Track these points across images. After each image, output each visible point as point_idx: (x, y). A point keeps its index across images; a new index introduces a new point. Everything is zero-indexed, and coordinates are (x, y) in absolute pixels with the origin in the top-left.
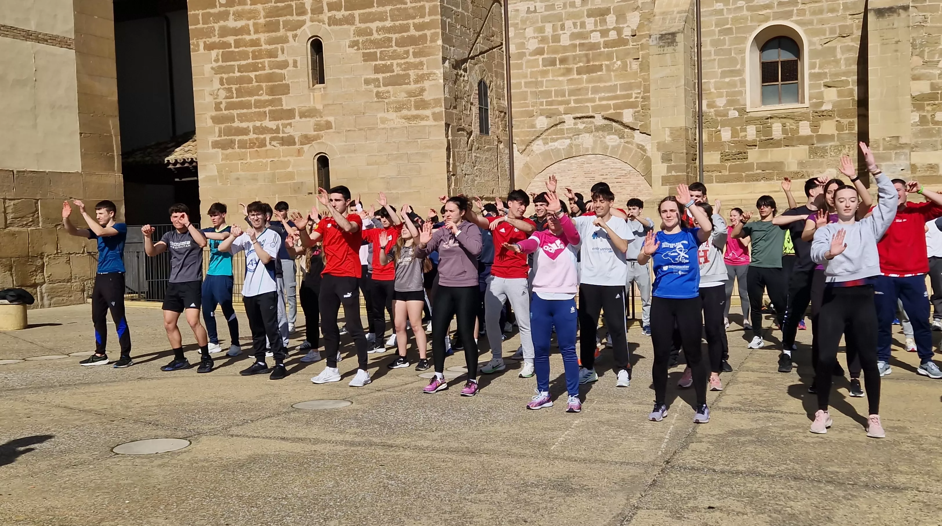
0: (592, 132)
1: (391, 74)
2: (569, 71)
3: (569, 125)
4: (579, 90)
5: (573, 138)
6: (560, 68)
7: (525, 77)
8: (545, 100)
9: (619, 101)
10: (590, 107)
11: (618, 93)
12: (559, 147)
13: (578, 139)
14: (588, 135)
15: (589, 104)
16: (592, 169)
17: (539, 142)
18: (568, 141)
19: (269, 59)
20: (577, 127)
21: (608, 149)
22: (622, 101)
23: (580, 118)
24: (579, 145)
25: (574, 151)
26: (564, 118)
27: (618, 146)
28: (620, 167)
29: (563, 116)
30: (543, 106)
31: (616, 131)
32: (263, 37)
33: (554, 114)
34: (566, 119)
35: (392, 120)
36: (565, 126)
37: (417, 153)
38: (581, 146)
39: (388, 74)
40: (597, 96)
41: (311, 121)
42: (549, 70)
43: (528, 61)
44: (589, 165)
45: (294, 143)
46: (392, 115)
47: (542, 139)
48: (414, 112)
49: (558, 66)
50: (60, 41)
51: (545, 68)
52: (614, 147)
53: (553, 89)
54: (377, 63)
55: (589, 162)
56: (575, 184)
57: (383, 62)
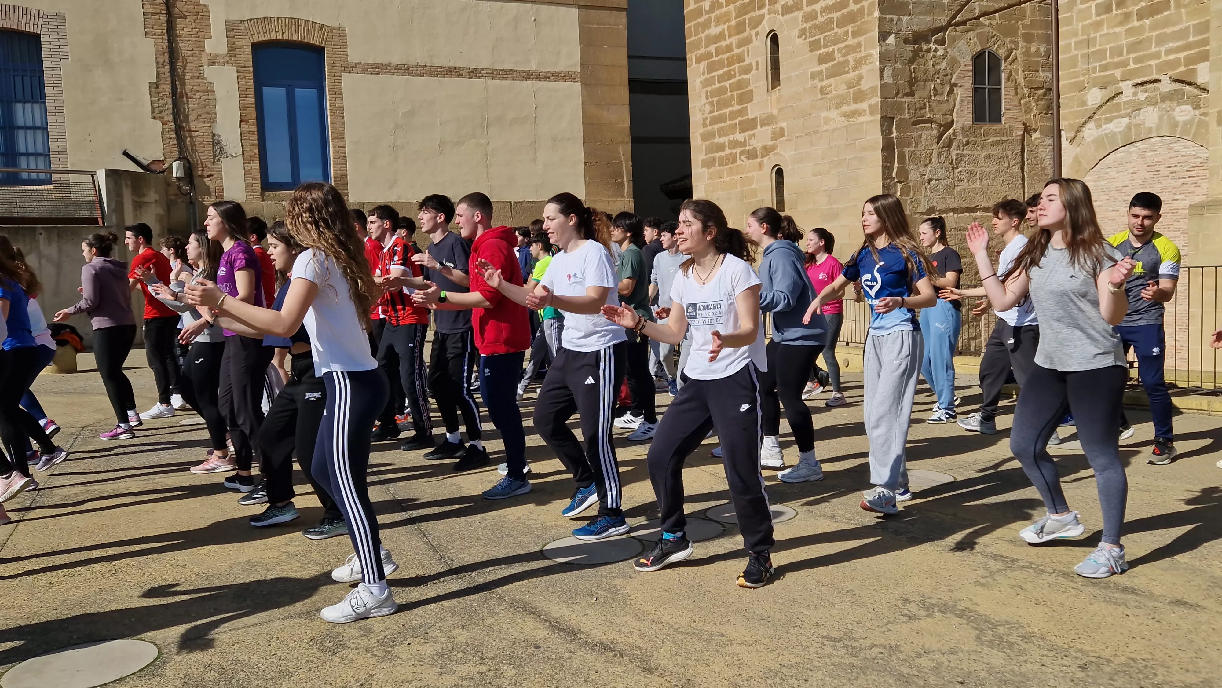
0: (1157, 103)
1: (833, 63)
2: (1127, 17)
3: (1127, 97)
4: (1140, 42)
5: (1133, 116)
6: (1117, 15)
7: (1076, 35)
8: (1098, 64)
9: (1192, 52)
10: (1154, 67)
11: (1191, 39)
12: (1115, 130)
13: (1139, 115)
14: (1152, 108)
15: (1153, 63)
16: (1156, 159)
17: (1091, 125)
18: (1126, 120)
19: (738, 65)
20: (1137, 98)
21: (1177, 126)
22: (1197, 50)
23: (1142, 84)
24: (1141, 125)
25: (1133, 133)
26: (1120, 88)
27: (1189, 123)
28: (1193, 153)
29: (1121, 84)
30: (1095, 73)
31: (1188, 98)
32: (734, 40)
33: (1109, 83)
34: (1123, 87)
35: (834, 119)
36: (1122, 99)
37: (855, 158)
38: (1142, 126)
39: (830, 64)
40: (1163, 49)
41: (768, 129)
42: (1103, 20)
43: (1080, 12)
44: (1153, 153)
45: (756, 157)
46: (834, 114)
47: (1096, 121)
48: (853, 107)
49: (1114, 12)
50: (565, 76)
51: (1098, 18)
52: (1185, 123)
53: (1108, 47)
54: (821, 52)
55: (1154, 148)
56: (1134, 182)
57: (826, 50)
